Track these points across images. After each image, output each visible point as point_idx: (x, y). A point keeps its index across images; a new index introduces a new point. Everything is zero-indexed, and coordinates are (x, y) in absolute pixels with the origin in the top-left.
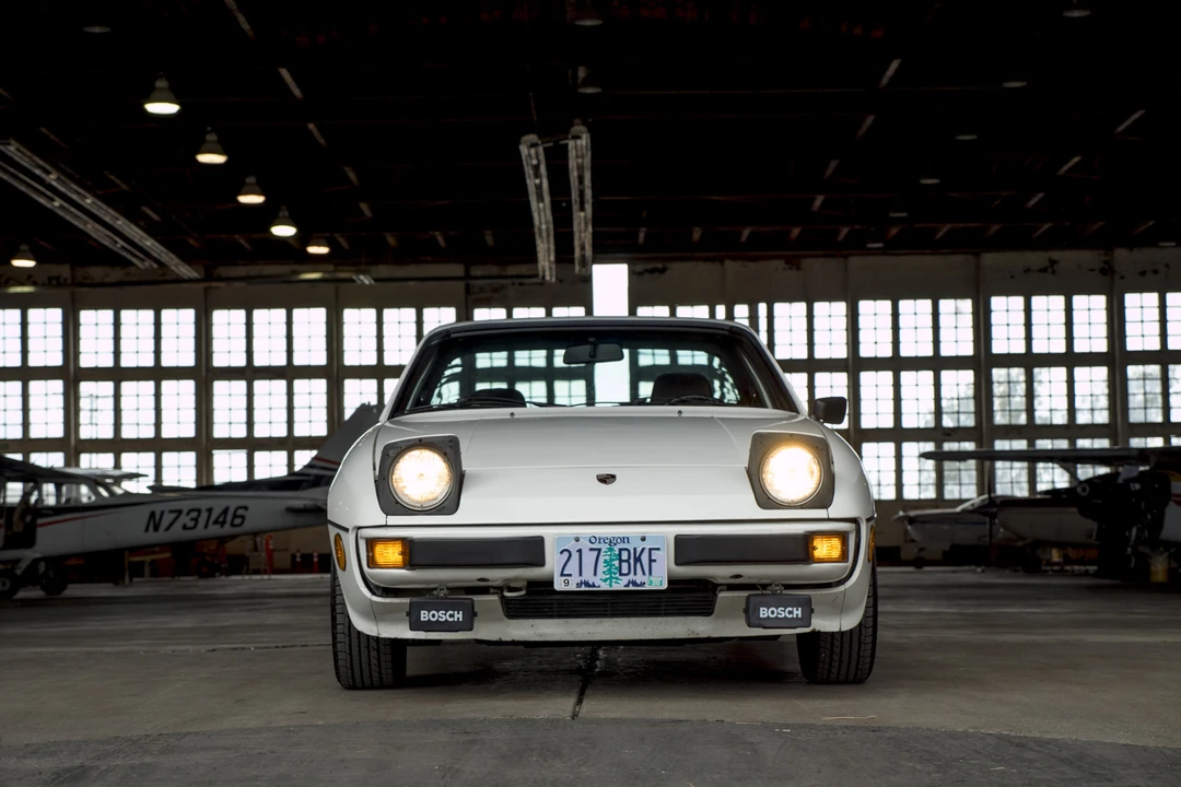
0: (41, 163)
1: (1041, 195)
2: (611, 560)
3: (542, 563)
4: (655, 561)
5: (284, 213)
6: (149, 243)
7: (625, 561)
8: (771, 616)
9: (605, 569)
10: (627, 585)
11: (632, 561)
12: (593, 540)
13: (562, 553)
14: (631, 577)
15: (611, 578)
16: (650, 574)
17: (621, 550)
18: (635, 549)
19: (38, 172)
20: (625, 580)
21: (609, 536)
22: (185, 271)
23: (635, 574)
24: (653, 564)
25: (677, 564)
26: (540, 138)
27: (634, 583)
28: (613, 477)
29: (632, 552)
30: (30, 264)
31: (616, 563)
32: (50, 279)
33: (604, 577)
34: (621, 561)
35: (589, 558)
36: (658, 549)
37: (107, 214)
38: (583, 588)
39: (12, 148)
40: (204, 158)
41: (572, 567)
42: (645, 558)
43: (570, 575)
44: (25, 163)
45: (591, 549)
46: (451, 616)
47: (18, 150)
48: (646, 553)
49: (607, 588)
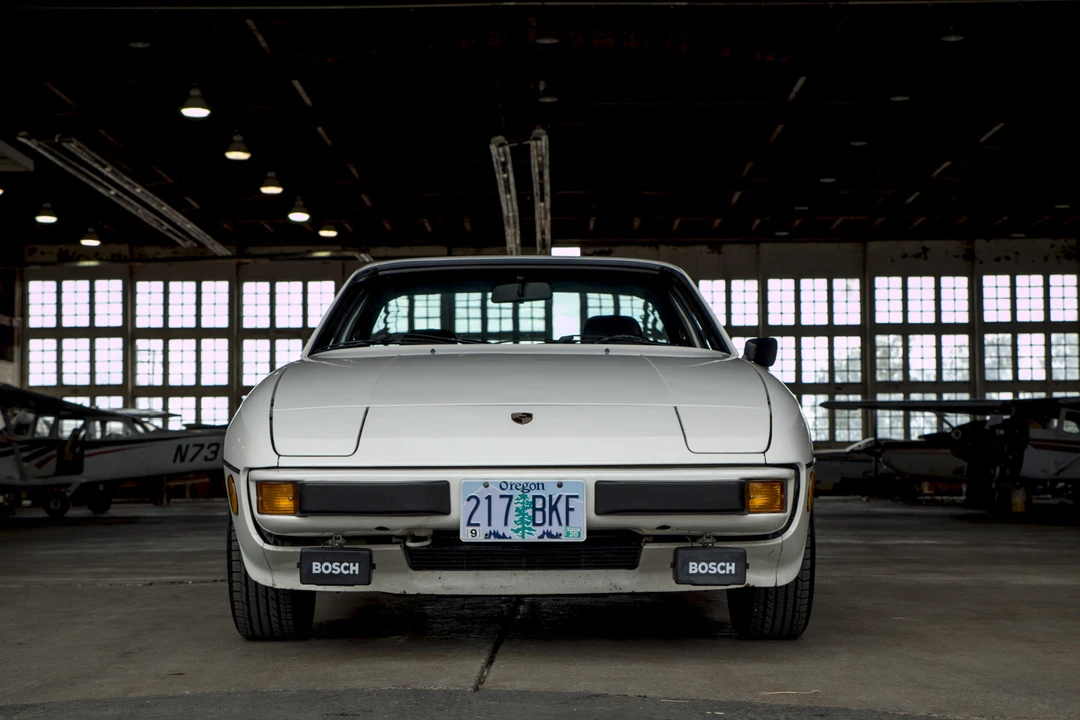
1: (917, 194)
2: (524, 508)
3: (447, 512)
5: (299, 202)
7: (539, 509)
8: (702, 572)
9: (517, 519)
10: (541, 537)
11: (547, 510)
12: (504, 486)
13: (469, 499)
14: (546, 527)
15: (524, 528)
16: (567, 524)
17: (534, 497)
18: (551, 497)
20: (539, 531)
21: (522, 481)
23: (550, 524)
24: (570, 513)
25: (597, 513)
26: (507, 139)
27: (550, 535)
28: (530, 416)
29: (547, 499)
30: (96, 243)
31: (530, 512)
33: (516, 527)
34: (535, 510)
35: (499, 506)
36: (576, 497)
38: (492, 539)
40: (232, 155)
41: (481, 516)
42: (561, 507)
43: (478, 525)
45: (502, 496)
46: (346, 568)
48: (563, 501)
49: (520, 540)
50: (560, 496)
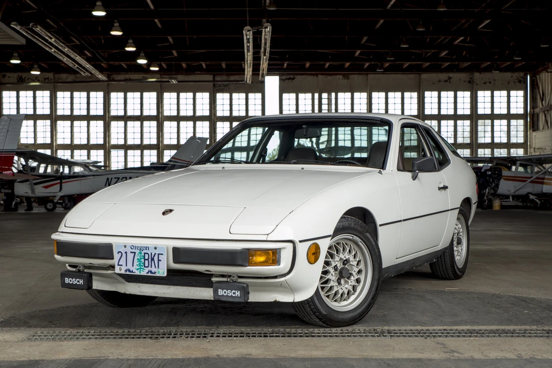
0: (49, 34)
1: (447, 52)
3: (112, 258)
4: (160, 260)
5: (142, 54)
6: (88, 66)
7: (147, 260)
9: (138, 263)
10: (148, 273)
11: (150, 260)
12: (132, 248)
13: (118, 253)
14: (149, 268)
15: (140, 268)
16: (158, 267)
17: (145, 253)
18: (151, 253)
19: (47, 38)
20: (147, 270)
21: (140, 246)
22: (101, 76)
23: (151, 267)
24: (160, 262)
25: (174, 262)
27: (151, 272)
29: (150, 255)
30: (38, 73)
31: (143, 260)
32: (45, 79)
33: (137, 267)
34: (145, 260)
35: (130, 256)
36: (162, 254)
37: (73, 55)
38: (128, 273)
39: (38, 29)
40: (113, 33)
41: (123, 262)
42: (156, 259)
43: (122, 265)
44: (43, 35)
45: (131, 252)
46: (78, 281)
47: (40, 29)
48: (156, 256)
49: (138, 273)
50: (155, 254)
